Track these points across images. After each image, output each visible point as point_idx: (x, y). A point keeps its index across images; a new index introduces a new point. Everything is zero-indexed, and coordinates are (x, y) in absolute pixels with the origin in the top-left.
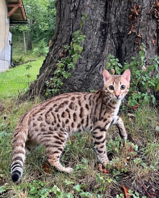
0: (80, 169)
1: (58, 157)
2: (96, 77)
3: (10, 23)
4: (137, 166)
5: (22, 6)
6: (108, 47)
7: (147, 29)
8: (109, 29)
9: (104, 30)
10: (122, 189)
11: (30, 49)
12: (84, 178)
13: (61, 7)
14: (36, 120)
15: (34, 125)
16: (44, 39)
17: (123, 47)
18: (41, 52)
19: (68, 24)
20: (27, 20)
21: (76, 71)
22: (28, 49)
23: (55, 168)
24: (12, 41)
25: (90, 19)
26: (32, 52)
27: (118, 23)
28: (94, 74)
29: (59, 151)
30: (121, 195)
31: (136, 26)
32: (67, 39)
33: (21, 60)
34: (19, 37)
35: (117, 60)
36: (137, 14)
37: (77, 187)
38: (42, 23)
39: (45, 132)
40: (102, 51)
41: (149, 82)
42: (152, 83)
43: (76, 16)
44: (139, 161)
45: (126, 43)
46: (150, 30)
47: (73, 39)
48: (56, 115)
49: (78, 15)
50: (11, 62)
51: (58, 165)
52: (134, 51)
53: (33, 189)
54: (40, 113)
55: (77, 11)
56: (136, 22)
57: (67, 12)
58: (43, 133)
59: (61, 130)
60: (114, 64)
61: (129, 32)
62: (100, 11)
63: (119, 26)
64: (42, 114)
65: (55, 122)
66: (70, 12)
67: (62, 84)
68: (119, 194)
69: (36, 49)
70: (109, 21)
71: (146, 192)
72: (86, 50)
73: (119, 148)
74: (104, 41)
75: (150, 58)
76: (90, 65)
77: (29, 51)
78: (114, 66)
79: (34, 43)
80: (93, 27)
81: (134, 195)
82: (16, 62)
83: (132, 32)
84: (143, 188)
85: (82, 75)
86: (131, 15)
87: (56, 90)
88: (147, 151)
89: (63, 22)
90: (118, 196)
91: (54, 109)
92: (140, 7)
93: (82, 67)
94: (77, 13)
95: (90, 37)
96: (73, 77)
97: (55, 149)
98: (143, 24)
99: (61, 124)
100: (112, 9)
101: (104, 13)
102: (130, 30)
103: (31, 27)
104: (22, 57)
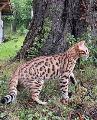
0: (51, 103)
1: (38, 95)
2: (59, 47)
3: (2, 14)
4: (87, 100)
5: (10, 4)
6: (66, 28)
7: (92, 17)
8: (67, 17)
9: (64, 18)
10: (78, 115)
11: (15, 31)
12: (54, 108)
13: (36, 3)
14: (23, 72)
15: (22, 75)
16: (24, 25)
17: (76, 28)
18: (22, 33)
19: (41, 14)
20: (13, 12)
21: (46, 43)
22: (13, 31)
23: (36, 102)
24: (3, 26)
25: (55, 10)
26: (16, 33)
27: (73, 13)
28: (58, 45)
29: (38, 91)
30: (77, 118)
31: (84, 15)
32: (40, 23)
33: (9, 38)
34: (8, 23)
35: (73, 36)
36: (85, 7)
37: (50, 114)
38: (22, 14)
39: (29, 80)
40: (63, 31)
41: (93, 50)
42: (95, 51)
43: (46, 9)
44: (88, 98)
45: (78, 26)
46: (94, 18)
47: (44, 23)
48: (36, 70)
49: (47, 8)
50: (3, 39)
51: (38, 100)
52: (83, 31)
53: (23, 115)
54: (26, 68)
55: (46, 6)
56: (85, 12)
57: (40, 6)
58: (27, 80)
59: (39, 78)
60: (71, 39)
61: (80, 19)
62: (61, 5)
63: (73, 15)
64: (27, 69)
65: (35, 73)
66: (42, 6)
67: (37, 51)
68: (76, 118)
69: (18, 31)
70: (67, 12)
71: (93, 116)
72: (53, 30)
73: (76, 90)
74: (64, 25)
75: (94, 35)
76: (55, 40)
77: (14, 32)
78: (71, 40)
79: (17, 27)
80: (57, 16)
81: (86, 118)
82: (6, 39)
83: (82, 19)
84: (91, 114)
85: (50, 46)
86: (82, 8)
87: (34, 55)
88: (93, 92)
89: (38, 13)
90: (75, 119)
91: (35, 66)
92: (87, 3)
93: (50, 41)
94: (46, 7)
95: (55, 22)
96: (44, 47)
97: (36, 90)
98: (89, 14)
99: (39, 75)
100: (69, 4)
101: (64, 7)
102: (80, 17)
103: (15, 17)
104: (10, 36)
